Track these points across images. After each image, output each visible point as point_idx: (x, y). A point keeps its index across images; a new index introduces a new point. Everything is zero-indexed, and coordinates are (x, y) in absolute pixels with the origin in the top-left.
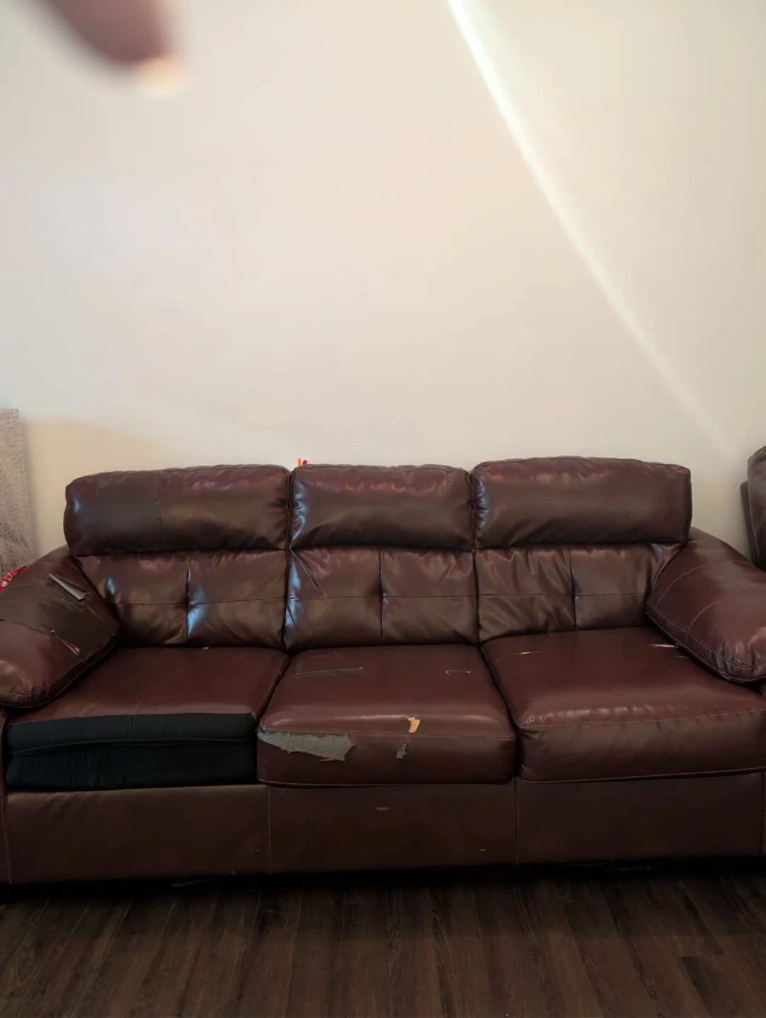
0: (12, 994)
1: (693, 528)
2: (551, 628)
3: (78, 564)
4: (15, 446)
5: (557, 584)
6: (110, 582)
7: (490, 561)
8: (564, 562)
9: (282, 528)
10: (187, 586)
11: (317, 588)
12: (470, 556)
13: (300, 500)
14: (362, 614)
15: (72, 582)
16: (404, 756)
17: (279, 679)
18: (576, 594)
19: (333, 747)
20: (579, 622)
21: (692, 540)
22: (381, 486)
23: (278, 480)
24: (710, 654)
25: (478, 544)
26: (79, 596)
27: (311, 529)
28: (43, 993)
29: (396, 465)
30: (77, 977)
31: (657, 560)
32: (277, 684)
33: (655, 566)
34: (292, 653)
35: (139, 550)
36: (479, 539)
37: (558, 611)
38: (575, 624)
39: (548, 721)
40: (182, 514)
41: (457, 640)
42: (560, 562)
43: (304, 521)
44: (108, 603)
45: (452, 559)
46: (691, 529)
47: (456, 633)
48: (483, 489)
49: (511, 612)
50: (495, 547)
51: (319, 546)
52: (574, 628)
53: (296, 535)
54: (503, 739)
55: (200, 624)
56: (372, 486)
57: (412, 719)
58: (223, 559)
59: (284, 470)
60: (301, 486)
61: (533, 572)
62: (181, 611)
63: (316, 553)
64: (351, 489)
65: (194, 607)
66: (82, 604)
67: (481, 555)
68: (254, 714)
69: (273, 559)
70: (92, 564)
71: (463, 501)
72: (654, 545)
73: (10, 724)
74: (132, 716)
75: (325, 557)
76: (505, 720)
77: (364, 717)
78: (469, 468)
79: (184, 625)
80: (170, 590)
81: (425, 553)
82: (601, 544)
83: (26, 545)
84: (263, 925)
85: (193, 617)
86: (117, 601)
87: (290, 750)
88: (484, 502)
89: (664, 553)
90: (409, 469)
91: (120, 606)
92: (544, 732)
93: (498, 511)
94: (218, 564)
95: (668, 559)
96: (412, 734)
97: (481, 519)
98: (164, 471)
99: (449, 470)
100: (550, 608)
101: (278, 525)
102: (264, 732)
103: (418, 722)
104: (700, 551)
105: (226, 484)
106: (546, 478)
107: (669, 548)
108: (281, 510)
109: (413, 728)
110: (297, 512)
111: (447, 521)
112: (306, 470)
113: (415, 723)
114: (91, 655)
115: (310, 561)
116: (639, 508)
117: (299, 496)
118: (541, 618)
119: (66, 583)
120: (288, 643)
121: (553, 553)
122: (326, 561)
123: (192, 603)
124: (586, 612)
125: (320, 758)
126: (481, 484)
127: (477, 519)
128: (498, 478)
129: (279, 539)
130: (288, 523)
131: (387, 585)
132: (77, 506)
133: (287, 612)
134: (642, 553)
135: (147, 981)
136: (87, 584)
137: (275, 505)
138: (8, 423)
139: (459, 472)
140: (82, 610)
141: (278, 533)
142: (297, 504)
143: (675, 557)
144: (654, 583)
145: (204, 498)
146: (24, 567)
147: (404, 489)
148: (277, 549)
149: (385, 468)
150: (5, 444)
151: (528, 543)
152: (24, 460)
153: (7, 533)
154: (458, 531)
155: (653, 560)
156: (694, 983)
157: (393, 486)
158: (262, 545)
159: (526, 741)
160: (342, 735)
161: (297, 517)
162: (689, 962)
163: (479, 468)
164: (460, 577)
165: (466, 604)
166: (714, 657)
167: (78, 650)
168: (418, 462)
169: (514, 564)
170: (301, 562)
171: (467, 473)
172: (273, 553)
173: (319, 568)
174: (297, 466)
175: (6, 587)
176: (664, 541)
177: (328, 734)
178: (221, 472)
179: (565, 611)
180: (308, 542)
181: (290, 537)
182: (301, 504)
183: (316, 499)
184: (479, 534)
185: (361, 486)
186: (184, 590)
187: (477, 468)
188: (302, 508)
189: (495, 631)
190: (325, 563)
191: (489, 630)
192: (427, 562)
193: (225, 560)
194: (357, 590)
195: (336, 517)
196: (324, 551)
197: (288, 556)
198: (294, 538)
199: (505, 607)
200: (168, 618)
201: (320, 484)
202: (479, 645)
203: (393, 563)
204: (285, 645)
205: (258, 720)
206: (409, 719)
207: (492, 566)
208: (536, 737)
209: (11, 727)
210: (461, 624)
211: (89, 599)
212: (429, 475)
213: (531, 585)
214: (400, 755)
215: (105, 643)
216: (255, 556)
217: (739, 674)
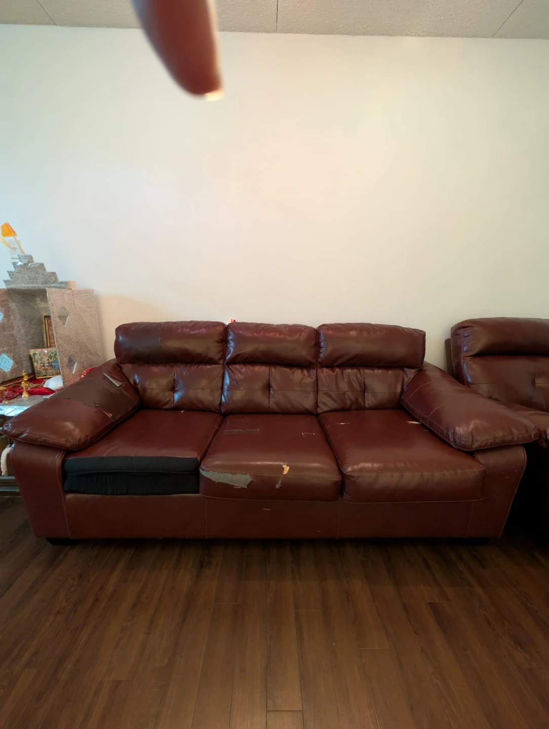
0: (58, 612)
1: (425, 362)
2: (353, 408)
3: (120, 367)
4: (91, 307)
5: (357, 386)
6: (136, 377)
7: (325, 373)
8: (361, 376)
9: (221, 354)
10: (174, 380)
11: (237, 384)
12: (315, 371)
13: (231, 340)
14: (261, 398)
15: (115, 377)
16: (280, 487)
17: (217, 431)
18: (366, 391)
19: (241, 480)
20: (366, 405)
21: (424, 367)
22: (271, 334)
23: (220, 329)
24: (445, 433)
25: (319, 365)
26: (117, 384)
27: (236, 355)
28: (76, 611)
29: (280, 324)
30: (97, 600)
31: (407, 377)
32: (214, 435)
33: (406, 380)
34: (225, 415)
35: (151, 362)
36: (319, 362)
37: (357, 400)
38: (365, 406)
39: (361, 470)
40: (173, 344)
41: (306, 413)
42: (359, 375)
43: (232, 351)
44: (134, 388)
45: (306, 372)
46: (424, 362)
47: (306, 409)
48: (323, 338)
49: (334, 400)
50: (327, 367)
51: (239, 363)
52: (364, 408)
53: (228, 357)
54: (335, 480)
55: (180, 399)
56: (267, 334)
57: (284, 466)
58: (192, 367)
59: (223, 324)
60: (232, 333)
61: (346, 380)
62: (171, 392)
63: (238, 366)
64: (256, 335)
65: (177, 391)
66: (119, 389)
67: (320, 370)
68: (199, 458)
69: (217, 369)
70: (127, 368)
71: (313, 343)
72: (406, 369)
73: (66, 459)
74: (132, 457)
75: (242, 369)
76: (335, 467)
77: (259, 463)
78: (316, 326)
79: (172, 400)
80: (164, 382)
81: (292, 368)
82: (379, 367)
83: (98, 356)
84: (202, 565)
85: (177, 396)
86: (139, 387)
87: (217, 481)
88: (322, 344)
89: (411, 373)
90: (286, 326)
91: (140, 389)
92: (358, 477)
93: (329, 349)
94: (189, 370)
95: (412, 377)
96: (285, 475)
97: (321, 353)
98: (164, 323)
99: (306, 327)
100: (352, 398)
101: (219, 352)
102: (203, 470)
103: (288, 468)
104: (429, 373)
105: (195, 330)
106: (353, 333)
107: (413, 371)
108: (220, 345)
109: (285, 472)
110: (229, 346)
111: (304, 353)
112: (234, 325)
113: (286, 469)
114: (119, 417)
115: (235, 371)
116: (400, 350)
117: (230, 337)
118: (348, 402)
119: (111, 377)
120: (223, 411)
121: (355, 370)
122: (243, 370)
123: (177, 389)
124: (370, 401)
125: (233, 486)
126: (322, 335)
127: (319, 352)
128: (330, 332)
129: (220, 359)
130: (225, 351)
131: (273, 384)
132: (121, 338)
133: (223, 396)
134: (400, 372)
135: (134, 605)
136: (124, 378)
137: (218, 342)
138: (87, 296)
139: (311, 328)
140: (118, 392)
141: (219, 356)
142: (229, 342)
143: (416, 375)
144: (405, 387)
145: (184, 336)
146: (94, 368)
147: (283, 336)
148: (219, 364)
149: (273, 325)
150: (85, 306)
151: (343, 366)
152: (97, 315)
153: (86, 350)
154: (309, 358)
155: (405, 377)
156: (438, 623)
157: (278, 334)
158: (211, 361)
159: (347, 481)
160: (246, 474)
161: (229, 348)
162: (432, 606)
163: (321, 327)
164: (309, 380)
165: (312, 395)
166: (448, 435)
167: (111, 415)
168: (291, 322)
169: (336, 376)
170: (230, 371)
171: (315, 329)
172: (216, 366)
173: (239, 375)
174: (230, 322)
175: (83, 378)
176: (411, 367)
177: (239, 473)
178: (192, 324)
179: (360, 400)
180: (233, 361)
181: (225, 358)
182: (231, 342)
183: (240, 339)
184: (320, 360)
185: (262, 334)
186: (172, 382)
187: (320, 327)
188: (232, 344)
189: (325, 409)
190: (242, 371)
191: (323, 408)
192: (293, 373)
193: (194, 368)
194: (258, 386)
195: (248, 349)
196: (242, 366)
197: (224, 368)
198: (227, 358)
199: (331, 397)
200: (164, 396)
201: (241, 332)
202: (317, 415)
203: (276, 373)
204: (221, 412)
205: (201, 462)
206: (283, 466)
207: (325, 376)
208: (354, 479)
209: (67, 460)
210: (308, 404)
211: (124, 386)
212: (295, 329)
213: (344, 386)
214: (278, 486)
215: (130, 408)
216: (208, 367)
217: (464, 446)
